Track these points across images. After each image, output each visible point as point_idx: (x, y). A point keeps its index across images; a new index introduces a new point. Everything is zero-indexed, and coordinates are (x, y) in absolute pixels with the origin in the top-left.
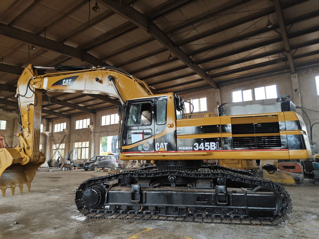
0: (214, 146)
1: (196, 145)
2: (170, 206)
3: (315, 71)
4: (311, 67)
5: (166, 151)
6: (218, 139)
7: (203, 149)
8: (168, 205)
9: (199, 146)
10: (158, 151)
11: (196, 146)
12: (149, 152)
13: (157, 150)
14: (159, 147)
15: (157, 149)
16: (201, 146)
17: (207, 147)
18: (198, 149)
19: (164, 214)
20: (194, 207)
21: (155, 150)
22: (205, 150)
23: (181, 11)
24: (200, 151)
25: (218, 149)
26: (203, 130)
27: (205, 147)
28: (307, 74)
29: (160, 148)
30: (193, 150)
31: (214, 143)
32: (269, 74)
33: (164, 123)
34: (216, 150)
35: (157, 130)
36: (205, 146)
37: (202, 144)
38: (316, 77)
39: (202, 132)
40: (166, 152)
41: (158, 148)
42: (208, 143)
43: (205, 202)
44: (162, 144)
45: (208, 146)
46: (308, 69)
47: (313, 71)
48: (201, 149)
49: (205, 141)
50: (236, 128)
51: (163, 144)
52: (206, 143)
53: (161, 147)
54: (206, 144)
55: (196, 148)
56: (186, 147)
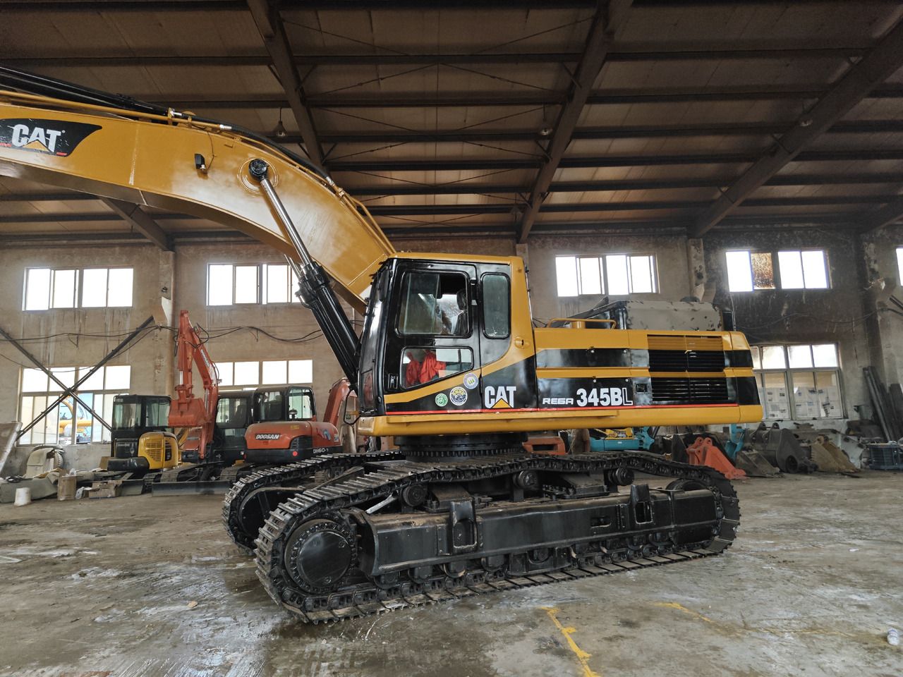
0: (618, 396)
1: (582, 394)
2: (539, 548)
3: (556, 245)
4: (550, 236)
5: (511, 408)
6: (627, 380)
7: (596, 404)
8: (531, 546)
9: (587, 396)
10: (491, 409)
11: (582, 397)
12: (467, 411)
13: (488, 405)
14: (495, 397)
15: (490, 403)
16: (593, 397)
17: (605, 400)
18: (584, 404)
19: (521, 570)
20: (587, 541)
21: (483, 407)
22: (599, 405)
23: (370, 16)
24: (590, 408)
25: (626, 403)
26: (596, 358)
27: (600, 400)
28: (543, 247)
29: (497, 399)
30: (576, 405)
31: (618, 390)
32: (472, 234)
33: (505, 336)
34: (622, 405)
35: (487, 352)
36: (601, 397)
37: (594, 391)
38: (557, 258)
39: (594, 363)
40: (512, 410)
41: (493, 400)
42: (606, 390)
43: (606, 526)
44: (501, 389)
45: (607, 396)
46: (546, 238)
47: (553, 244)
48: (593, 403)
49: (600, 383)
50: (659, 359)
51: (505, 389)
52: (601, 389)
53: (498, 397)
54: (604, 390)
55: (582, 401)
56: (559, 399)
